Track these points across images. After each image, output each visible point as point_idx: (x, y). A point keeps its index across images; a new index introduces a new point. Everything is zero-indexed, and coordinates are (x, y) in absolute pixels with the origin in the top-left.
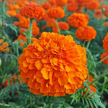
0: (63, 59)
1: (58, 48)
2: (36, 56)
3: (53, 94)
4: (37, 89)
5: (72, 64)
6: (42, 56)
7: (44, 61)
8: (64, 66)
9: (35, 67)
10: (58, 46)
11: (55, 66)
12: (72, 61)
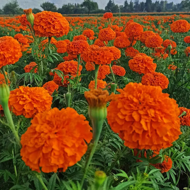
0: (159, 110)
1: (152, 99)
2: (132, 107)
3: (150, 147)
4: (136, 141)
5: (168, 115)
6: (138, 108)
7: (141, 112)
8: (161, 118)
9: (133, 118)
10: (151, 97)
11: (153, 117)
12: (168, 112)
